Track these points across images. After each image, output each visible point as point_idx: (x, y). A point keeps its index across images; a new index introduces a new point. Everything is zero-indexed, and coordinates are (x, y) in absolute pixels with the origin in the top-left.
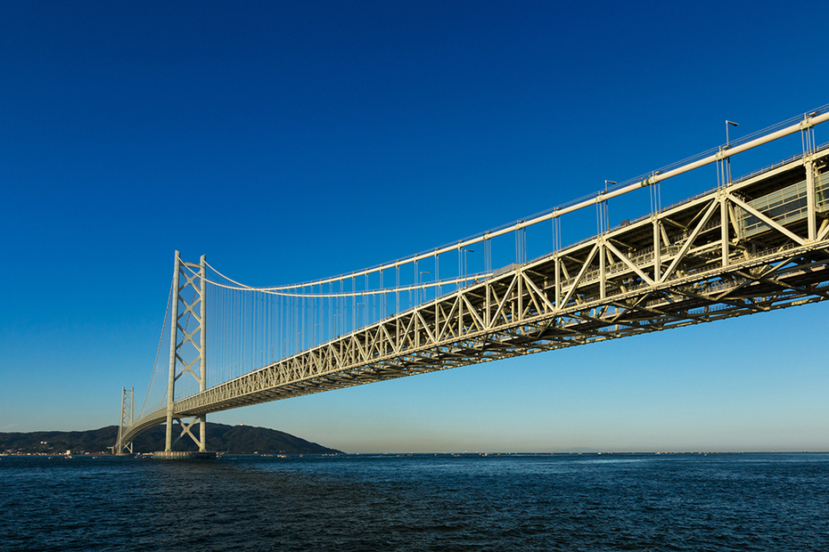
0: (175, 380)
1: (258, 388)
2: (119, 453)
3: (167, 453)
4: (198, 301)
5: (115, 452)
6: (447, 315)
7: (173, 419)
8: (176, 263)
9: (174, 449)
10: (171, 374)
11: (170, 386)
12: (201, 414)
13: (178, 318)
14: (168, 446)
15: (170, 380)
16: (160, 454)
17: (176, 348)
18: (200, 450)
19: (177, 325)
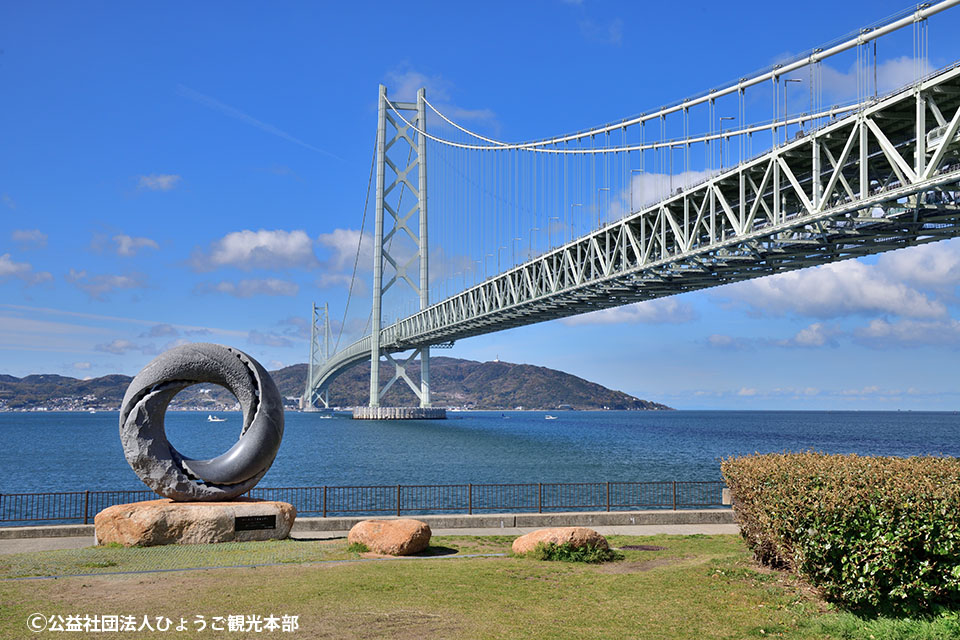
0: (382, 292)
1: (524, 297)
2: (310, 408)
3: (372, 410)
4: (415, 162)
5: (304, 406)
6: (837, 159)
7: (381, 354)
8: (381, 105)
9: (383, 403)
10: (376, 283)
11: (375, 302)
12: (423, 345)
13: (385, 193)
14: (373, 399)
15: (376, 293)
16: (360, 412)
17: (383, 242)
18: (422, 406)
19: (385, 206)
